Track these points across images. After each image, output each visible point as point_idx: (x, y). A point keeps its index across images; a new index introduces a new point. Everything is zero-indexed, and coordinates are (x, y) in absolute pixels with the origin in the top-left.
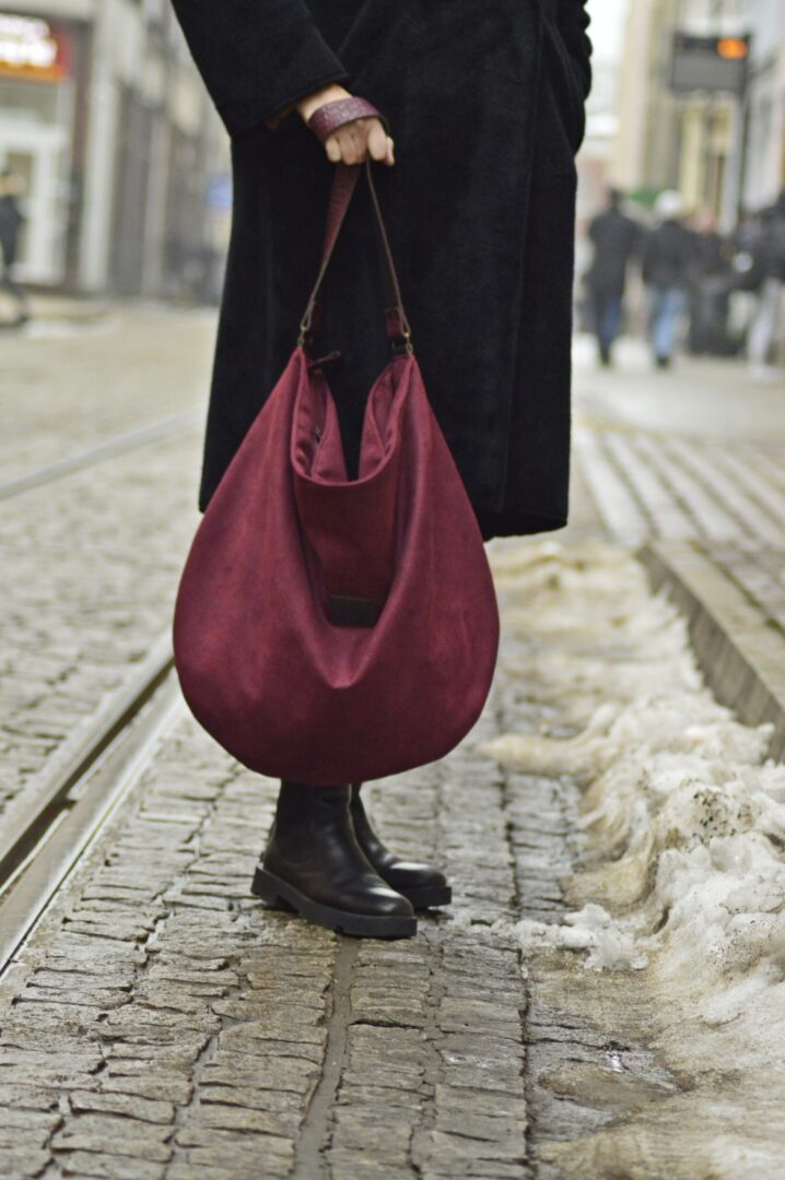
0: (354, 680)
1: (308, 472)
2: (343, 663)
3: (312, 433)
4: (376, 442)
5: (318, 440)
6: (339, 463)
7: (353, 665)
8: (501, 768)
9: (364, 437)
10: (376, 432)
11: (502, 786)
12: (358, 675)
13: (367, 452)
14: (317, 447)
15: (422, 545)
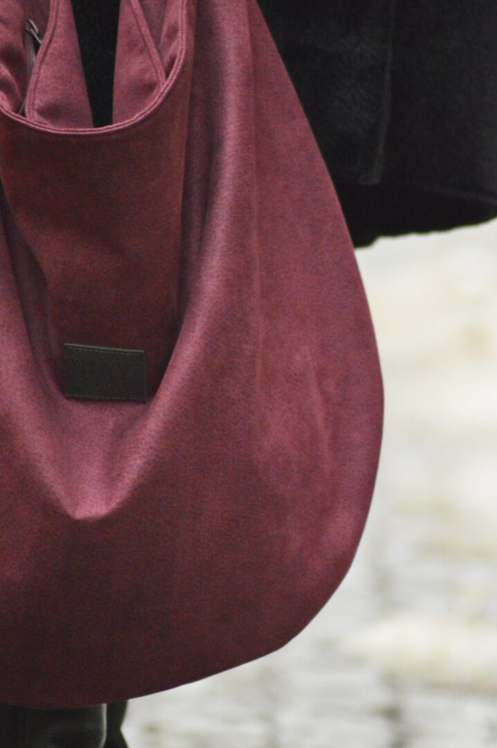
0: (114, 504)
1: (19, 108)
2: (93, 471)
3: (25, 32)
4: (144, 50)
5: (37, 46)
6: (77, 92)
7: (111, 475)
8: (391, 680)
9: (121, 41)
10: (145, 30)
11: (392, 714)
12: (121, 493)
13: (128, 68)
14: (35, 59)
15: (238, 246)
